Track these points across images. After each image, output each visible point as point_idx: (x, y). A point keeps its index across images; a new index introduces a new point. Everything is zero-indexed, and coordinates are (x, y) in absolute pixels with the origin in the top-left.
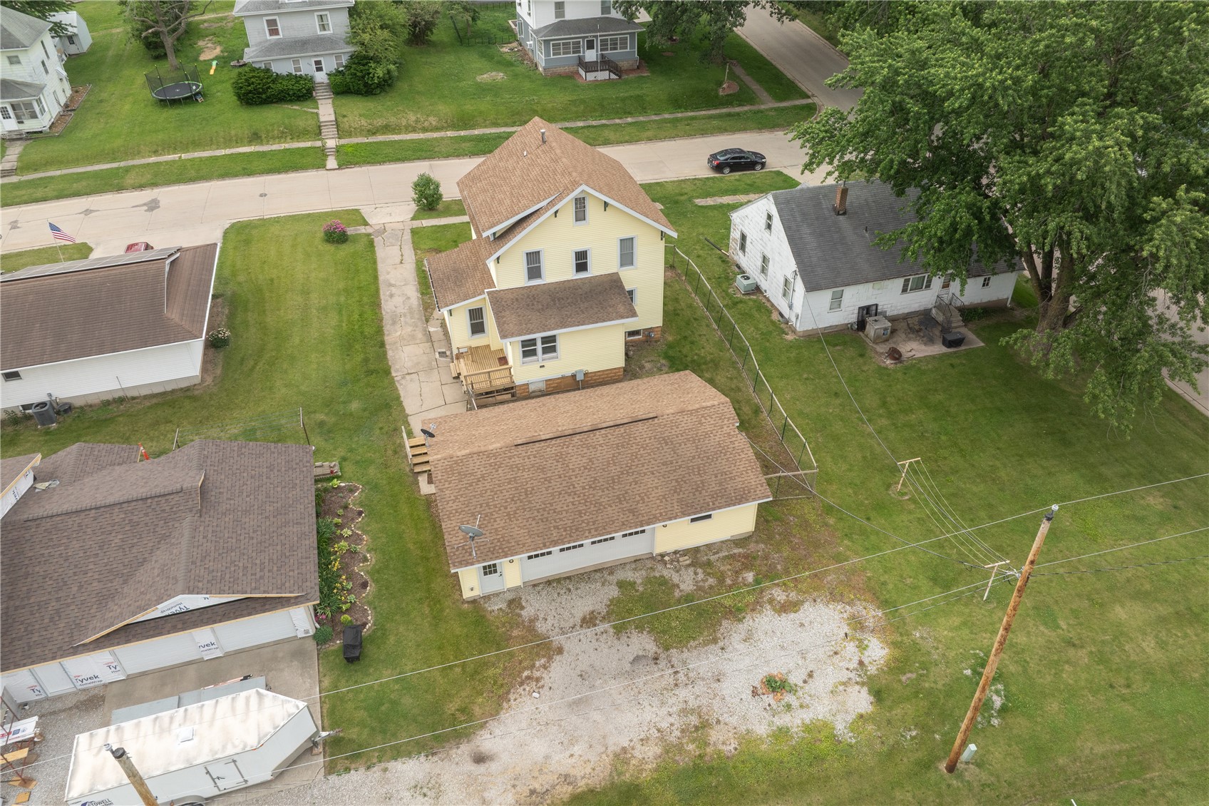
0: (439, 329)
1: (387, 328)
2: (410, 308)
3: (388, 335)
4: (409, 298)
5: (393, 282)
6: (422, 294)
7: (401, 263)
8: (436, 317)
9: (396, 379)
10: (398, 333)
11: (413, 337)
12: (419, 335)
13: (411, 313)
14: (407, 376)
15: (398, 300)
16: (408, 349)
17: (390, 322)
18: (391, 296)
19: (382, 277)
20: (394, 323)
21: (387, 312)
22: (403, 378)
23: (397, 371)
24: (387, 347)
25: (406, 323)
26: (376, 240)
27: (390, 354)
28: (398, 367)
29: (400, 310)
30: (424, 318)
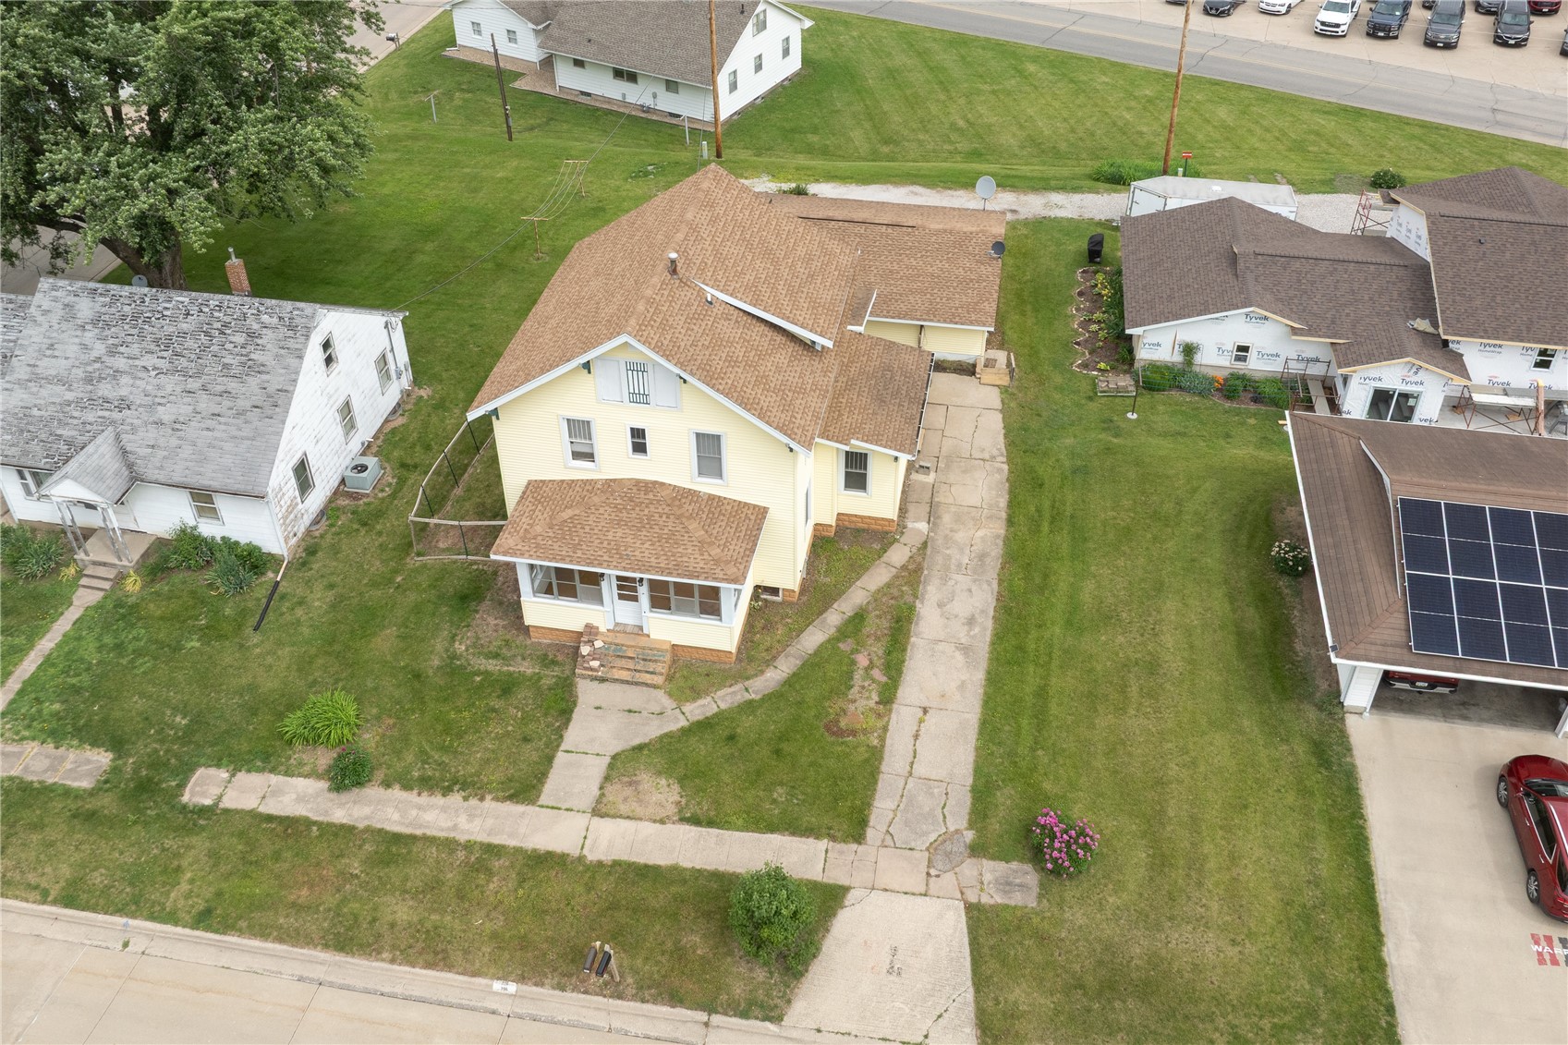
0: (910, 525)
1: (996, 551)
2: (945, 580)
3: (998, 537)
4: (940, 605)
5: (959, 656)
6: (912, 608)
7: (925, 711)
8: (907, 549)
9: (1005, 460)
10: (980, 533)
11: (958, 519)
12: (946, 519)
13: (947, 568)
14: (987, 456)
15: (962, 607)
16: (975, 501)
17: (988, 560)
18: (971, 621)
19: (977, 677)
20: (982, 557)
21: (989, 584)
22: (993, 458)
23: (1000, 471)
24: (1004, 515)
25: (961, 550)
26: (963, 824)
27: (1003, 502)
28: (997, 475)
29: (962, 581)
30: (929, 551)
